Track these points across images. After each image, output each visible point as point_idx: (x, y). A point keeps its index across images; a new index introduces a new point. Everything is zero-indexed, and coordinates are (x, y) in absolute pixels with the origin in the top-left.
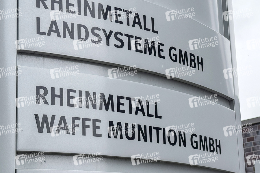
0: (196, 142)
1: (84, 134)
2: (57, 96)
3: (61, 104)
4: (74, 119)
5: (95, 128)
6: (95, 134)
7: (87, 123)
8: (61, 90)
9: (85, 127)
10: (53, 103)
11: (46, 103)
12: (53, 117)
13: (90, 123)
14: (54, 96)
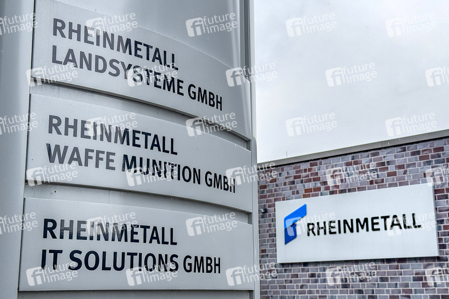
0: (210, 180)
1: (97, 166)
2: (71, 127)
3: (75, 135)
4: (87, 151)
5: (109, 161)
6: (108, 167)
7: (101, 156)
8: (76, 121)
9: (98, 159)
10: (66, 134)
11: (59, 133)
12: (66, 148)
13: (104, 156)
14: (67, 126)
